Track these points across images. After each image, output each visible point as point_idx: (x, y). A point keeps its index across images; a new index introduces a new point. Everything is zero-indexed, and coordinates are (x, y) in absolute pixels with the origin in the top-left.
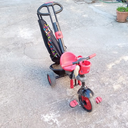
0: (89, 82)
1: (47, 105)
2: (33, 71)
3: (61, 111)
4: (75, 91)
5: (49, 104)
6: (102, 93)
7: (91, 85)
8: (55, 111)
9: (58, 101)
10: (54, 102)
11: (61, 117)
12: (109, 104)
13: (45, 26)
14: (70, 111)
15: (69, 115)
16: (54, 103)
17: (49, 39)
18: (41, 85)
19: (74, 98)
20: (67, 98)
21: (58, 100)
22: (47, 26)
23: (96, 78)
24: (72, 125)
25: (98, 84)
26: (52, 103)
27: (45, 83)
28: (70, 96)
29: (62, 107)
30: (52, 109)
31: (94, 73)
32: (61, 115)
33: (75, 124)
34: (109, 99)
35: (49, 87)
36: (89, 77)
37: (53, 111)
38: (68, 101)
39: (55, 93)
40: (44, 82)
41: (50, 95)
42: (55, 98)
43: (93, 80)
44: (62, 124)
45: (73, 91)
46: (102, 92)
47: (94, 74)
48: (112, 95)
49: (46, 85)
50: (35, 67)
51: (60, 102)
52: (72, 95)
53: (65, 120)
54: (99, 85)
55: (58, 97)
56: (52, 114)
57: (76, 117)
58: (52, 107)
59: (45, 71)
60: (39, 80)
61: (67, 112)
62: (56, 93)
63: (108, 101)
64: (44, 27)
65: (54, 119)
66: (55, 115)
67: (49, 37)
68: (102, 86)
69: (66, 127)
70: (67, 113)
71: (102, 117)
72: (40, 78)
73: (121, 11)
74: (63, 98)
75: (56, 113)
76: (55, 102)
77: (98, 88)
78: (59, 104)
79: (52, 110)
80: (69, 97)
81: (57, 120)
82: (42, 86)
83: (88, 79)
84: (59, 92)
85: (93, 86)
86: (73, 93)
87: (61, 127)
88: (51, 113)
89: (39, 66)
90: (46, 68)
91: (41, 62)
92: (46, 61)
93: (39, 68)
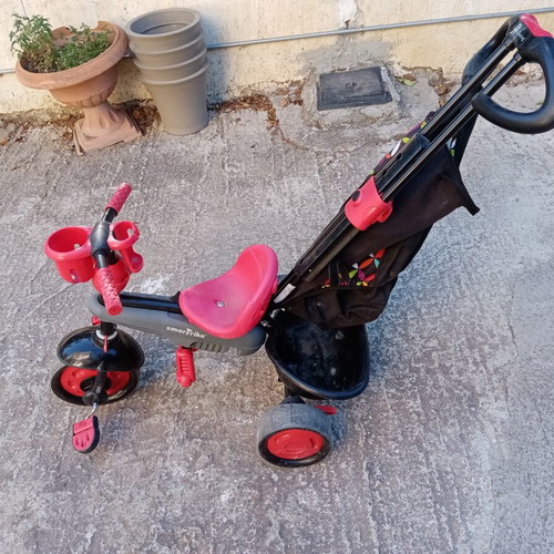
0: (224, 473)
4: (206, 391)
6: (126, 498)
7: (200, 472)
12: (59, 493)
23: (230, 522)
25: (184, 510)
31: (273, 535)
34: (82, 507)
36: (254, 487)
43: (224, 498)
45: (210, 384)
46: (130, 501)
47: (262, 533)
48: (89, 536)
50: (438, 280)
54: (178, 512)
63: (74, 499)
68: (163, 521)
71: (41, 433)
77: (160, 494)
83: (243, 479)
85: (185, 480)
89: (437, 293)
90: (409, 318)
91: (474, 309)
92: (473, 329)
93: (421, 295)
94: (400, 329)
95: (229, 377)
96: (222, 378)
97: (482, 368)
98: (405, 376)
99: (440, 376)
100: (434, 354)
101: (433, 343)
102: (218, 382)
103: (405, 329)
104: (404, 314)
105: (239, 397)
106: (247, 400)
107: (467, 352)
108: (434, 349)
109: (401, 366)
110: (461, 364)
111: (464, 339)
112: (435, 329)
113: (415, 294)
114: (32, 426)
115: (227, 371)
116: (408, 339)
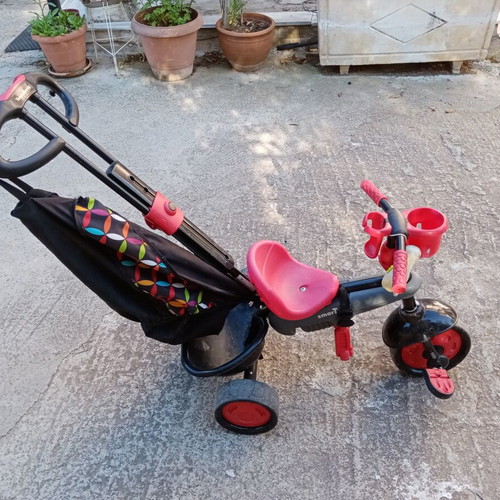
1: (358, 492)
2: (101, 472)
3: (406, 450)
5: (353, 483)
8: (402, 474)
9: (357, 443)
10: (351, 458)
11: (435, 463)
13: (82, 214)
14: (418, 422)
15: (433, 433)
16: (357, 459)
17: (146, 257)
18: (231, 473)
19: (364, 382)
20: (356, 403)
21: (348, 441)
22: (90, 206)
24: (479, 443)
26: (359, 467)
27: (222, 451)
28: (352, 390)
29: (390, 439)
30: (388, 480)
32: (427, 460)
33: (476, 431)
35: (258, 445)
37: (399, 480)
38: (369, 406)
39: (309, 437)
40: (216, 450)
41: (306, 459)
42: (334, 446)
44: (467, 472)
45: (329, 368)
49: (241, 453)
50: (74, 454)
51: (365, 437)
52: (349, 384)
53: (452, 457)
55: (333, 431)
56: (409, 487)
57: (451, 414)
58: (378, 477)
59: (151, 420)
60: (191, 470)
61: (418, 434)
62: (308, 429)
64: (86, 221)
65: (436, 491)
66: (416, 480)
67: (143, 249)
69: (481, 466)
70: (426, 436)
72: (182, 460)
73: (58, 34)
74: (350, 418)
75: (412, 476)
76: (357, 454)
78: (371, 446)
79: (389, 482)
80: (351, 395)
81: (445, 485)
82: (236, 469)
84: (310, 420)
86: (339, 374)
87: (475, 481)
88: (406, 491)
89: (87, 434)
90: (129, 410)
91: (66, 410)
92: (81, 389)
93: (103, 436)
94: (144, 398)
95: (311, 373)
96: (318, 374)
97: (98, 352)
98: (161, 353)
99: (134, 349)
100: (127, 368)
101: (122, 379)
102: (321, 370)
103: (139, 397)
104: (131, 415)
105: (302, 354)
106: (295, 351)
107: (100, 368)
108: (124, 373)
109: (160, 362)
110: (112, 357)
111: (96, 379)
112: (113, 393)
113: (109, 438)
114: (485, 353)
115: (314, 380)
116: (142, 387)
